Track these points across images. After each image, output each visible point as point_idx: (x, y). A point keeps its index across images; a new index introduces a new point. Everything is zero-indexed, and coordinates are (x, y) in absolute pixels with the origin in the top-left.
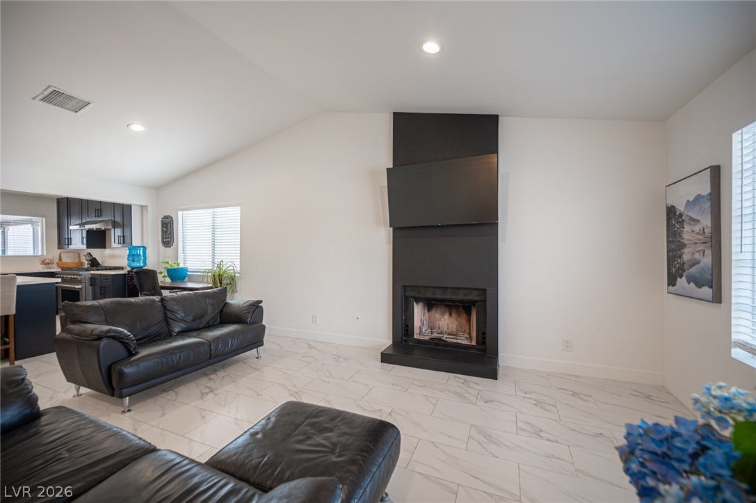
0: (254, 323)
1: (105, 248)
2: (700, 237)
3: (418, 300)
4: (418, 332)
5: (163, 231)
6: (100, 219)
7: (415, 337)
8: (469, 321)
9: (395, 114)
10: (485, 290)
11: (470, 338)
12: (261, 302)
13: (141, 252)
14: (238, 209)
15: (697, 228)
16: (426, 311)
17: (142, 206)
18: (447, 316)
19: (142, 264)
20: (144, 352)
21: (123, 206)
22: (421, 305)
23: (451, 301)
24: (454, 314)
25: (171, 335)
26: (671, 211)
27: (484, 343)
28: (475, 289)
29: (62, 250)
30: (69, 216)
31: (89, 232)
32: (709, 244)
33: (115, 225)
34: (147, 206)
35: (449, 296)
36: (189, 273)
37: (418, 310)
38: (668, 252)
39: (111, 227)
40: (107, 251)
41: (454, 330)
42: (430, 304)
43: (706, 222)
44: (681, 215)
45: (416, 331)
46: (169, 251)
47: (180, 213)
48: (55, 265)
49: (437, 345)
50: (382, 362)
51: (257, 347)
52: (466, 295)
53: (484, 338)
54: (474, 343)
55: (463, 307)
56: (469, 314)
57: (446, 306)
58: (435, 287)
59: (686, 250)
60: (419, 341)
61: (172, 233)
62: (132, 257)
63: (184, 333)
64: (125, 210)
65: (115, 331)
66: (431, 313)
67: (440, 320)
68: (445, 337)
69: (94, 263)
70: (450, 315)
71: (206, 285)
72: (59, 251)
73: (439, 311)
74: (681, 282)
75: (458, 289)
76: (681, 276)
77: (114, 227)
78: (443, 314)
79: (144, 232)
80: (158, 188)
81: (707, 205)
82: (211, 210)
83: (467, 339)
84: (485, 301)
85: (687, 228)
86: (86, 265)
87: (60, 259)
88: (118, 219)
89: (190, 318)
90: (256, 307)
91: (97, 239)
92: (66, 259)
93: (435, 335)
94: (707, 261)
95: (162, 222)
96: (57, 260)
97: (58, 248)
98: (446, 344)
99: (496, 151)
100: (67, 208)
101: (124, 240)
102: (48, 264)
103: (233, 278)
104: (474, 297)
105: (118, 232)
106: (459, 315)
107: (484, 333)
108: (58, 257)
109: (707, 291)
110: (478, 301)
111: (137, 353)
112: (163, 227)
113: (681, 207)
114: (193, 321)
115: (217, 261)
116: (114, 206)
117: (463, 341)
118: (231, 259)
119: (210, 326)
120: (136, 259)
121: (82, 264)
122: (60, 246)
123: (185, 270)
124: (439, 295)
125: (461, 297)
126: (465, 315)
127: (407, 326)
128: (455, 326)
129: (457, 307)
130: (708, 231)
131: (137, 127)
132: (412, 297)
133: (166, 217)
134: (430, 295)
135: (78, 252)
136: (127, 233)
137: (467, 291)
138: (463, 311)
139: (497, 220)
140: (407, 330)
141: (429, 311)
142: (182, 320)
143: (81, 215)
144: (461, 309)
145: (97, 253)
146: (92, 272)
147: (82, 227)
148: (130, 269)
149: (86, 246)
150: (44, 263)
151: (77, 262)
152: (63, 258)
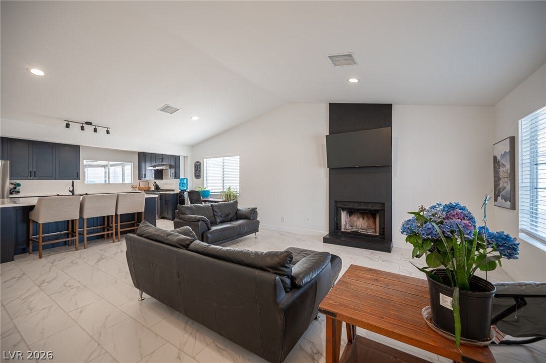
0: (253, 220)
1: (162, 179)
2: (506, 174)
3: (344, 209)
4: (344, 228)
5: (195, 170)
6: (162, 163)
7: (342, 230)
8: (375, 222)
9: (330, 104)
10: (384, 204)
11: (376, 232)
12: (256, 208)
13: (185, 181)
14: (238, 157)
15: (505, 169)
16: (348, 216)
17: (184, 157)
18: (361, 219)
20: (214, 228)
21: (175, 157)
22: (345, 212)
23: (363, 210)
24: (365, 219)
25: (216, 223)
26: (495, 158)
27: (384, 234)
28: (378, 203)
29: (140, 181)
30: (145, 162)
31: (156, 171)
32: (509, 179)
33: (171, 167)
34: (187, 157)
35: (362, 207)
36: (211, 194)
37: (344, 216)
38: (494, 182)
39: (168, 168)
40: (163, 181)
41: (366, 228)
42: (351, 212)
43: (508, 166)
44: (499, 162)
45: (343, 227)
46: (199, 181)
47: (205, 160)
48: (137, 189)
49: (355, 235)
50: (324, 242)
51: (255, 232)
52: (373, 206)
53: (384, 231)
54: (378, 234)
55: (371, 214)
56: (375, 218)
57: (360, 213)
58: (354, 202)
59: (501, 181)
60: (345, 233)
61: (200, 171)
62: (182, 184)
63: (222, 222)
64: (176, 158)
65: (204, 218)
66: (351, 217)
67: (357, 221)
68: (360, 231)
69: (157, 188)
70: (363, 218)
71: (221, 200)
72: (139, 181)
73: (356, 216)
74: (499, 198)
75: (368, 203)
76: (499, 196)
77: (170, 168)
78: (358, 218)
79: (186, 170)
80: (193, 147)
81: (508, 157)
82: (222, 158)
83: (373, 232)
84: (384, 210)
85: (501, 169)
86: (153, 188)
88: (172, 163)
89: (224, 216)
90: (254, 211)
91: (159, 174)
93: (354, 229)
94: (508, 187)
95: (195, 165)
96: (138, 186)
97: (139, 179)
98: (361, 234)
99: (390, 125)
100: (143, 157)
101: (176, 175)
102: (135, 188)
103: (235, 197)
104: (377, 207)
105: (173, 170)
106: (368, 218)
107: (384, 229)
108: (138, 184)
109: (508, 204)
110: (380, 210)
111: (210, 229)
112: (195, 167)
113: (499, 157)
114: (225, 217)
115: (227, 186)
116: (170, 156)
117: (370, 232)
118: (235, 186)
119: (231, 220)
120: (184, 185)
121: (149, 188)
122: (140, 178)
123: (208, 191)
124: (356, 206)
125: (369, 207)
126: (372, 219)
127: (337, 224)
128: (366, 225)
129: (367, 214)
130: (509, 171)
131: (195, 118)
132: (340, 208)
133: (197, 162)
134: (351, 206)
135: (147, 182)
136: (177, 171)
137: (373, 205)
138: (370, 216)
139: (391, 164)
140: (337, 226)
141: (350, 216)
142: (220, 216)
143: (151, 161)
144: (370, 215)
145: (158, 182)
146: (161, 192)
147: (152, 168)
148: (180, 191)
149: (154, 178)
150: (133, 187)
151: (147, 187)
152: (141, 185)
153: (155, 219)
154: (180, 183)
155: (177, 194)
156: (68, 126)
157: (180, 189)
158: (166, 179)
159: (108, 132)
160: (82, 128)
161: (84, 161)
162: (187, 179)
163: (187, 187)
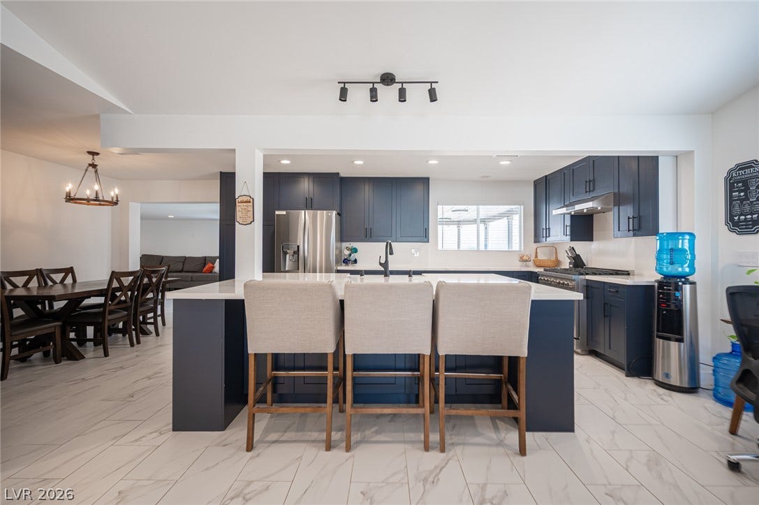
1: (592, 240)
5: (733, 200)
6: (593, 194)
17: (677, 156)
19: (687, 270)
29: (538, 245)
30: (548, 199)
31: (575, 217)
33: (619, 200)
39: (611, 205)
40: (594, 245)
48: (531, 263)
64: (644, 167)
69: (577, 262)
72: (535, 245)
77: (618, 204)
86: (566, 263)
87: (536, 256)
91: (583, 227)
92: (542, 257)
95: (729, 179)
96: (533, 257)
97: (535, 242)
100: (546, 188)
101: (644, 224)
102: (526, 261)
105: (628, 211)
108: (534, 255)
112: (733, 186)
116: (619, 161)
121: (558, 262)
122: (537, 240)
135: (554, 248)
136: (646, 211)
143: (564, 196)
145: (581, 248)
146: (588, 277)
147: (564, 210)
148: (659, 277)
149: (569, 237)
150: (522, 260)
151: (553, 258)
152: (539, 254)
153: (572, 352)
154: (660, 252)
155: (648, 289)
156: (343, 95)
157: (659, 271)
158: (603, 238)
159: (433, 96)
160: (374, 97)
161: (440, 207)
162: (691, 235)
163: (692, 267)
